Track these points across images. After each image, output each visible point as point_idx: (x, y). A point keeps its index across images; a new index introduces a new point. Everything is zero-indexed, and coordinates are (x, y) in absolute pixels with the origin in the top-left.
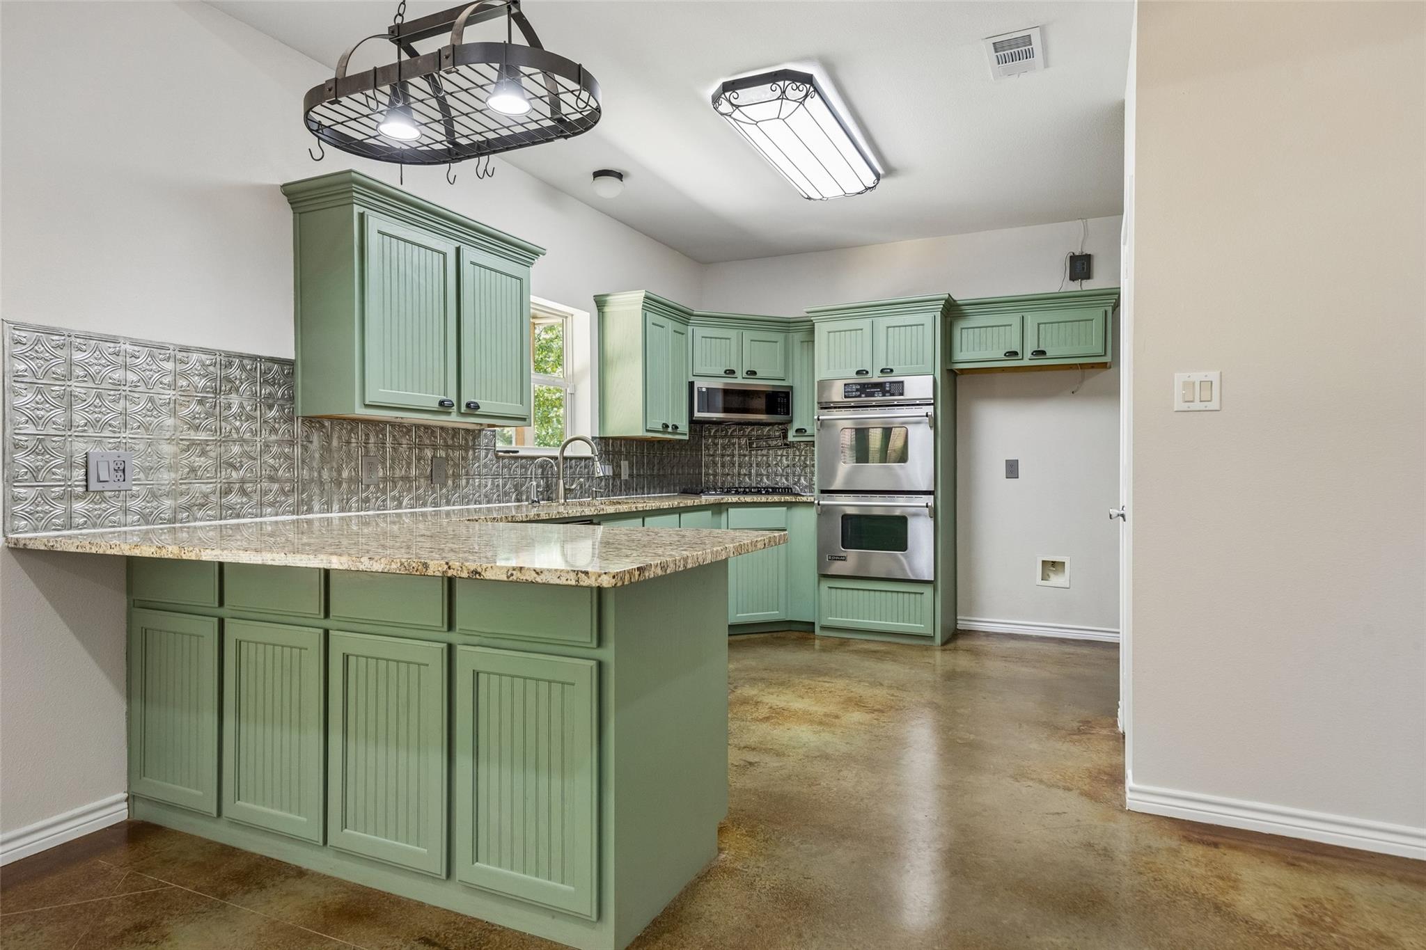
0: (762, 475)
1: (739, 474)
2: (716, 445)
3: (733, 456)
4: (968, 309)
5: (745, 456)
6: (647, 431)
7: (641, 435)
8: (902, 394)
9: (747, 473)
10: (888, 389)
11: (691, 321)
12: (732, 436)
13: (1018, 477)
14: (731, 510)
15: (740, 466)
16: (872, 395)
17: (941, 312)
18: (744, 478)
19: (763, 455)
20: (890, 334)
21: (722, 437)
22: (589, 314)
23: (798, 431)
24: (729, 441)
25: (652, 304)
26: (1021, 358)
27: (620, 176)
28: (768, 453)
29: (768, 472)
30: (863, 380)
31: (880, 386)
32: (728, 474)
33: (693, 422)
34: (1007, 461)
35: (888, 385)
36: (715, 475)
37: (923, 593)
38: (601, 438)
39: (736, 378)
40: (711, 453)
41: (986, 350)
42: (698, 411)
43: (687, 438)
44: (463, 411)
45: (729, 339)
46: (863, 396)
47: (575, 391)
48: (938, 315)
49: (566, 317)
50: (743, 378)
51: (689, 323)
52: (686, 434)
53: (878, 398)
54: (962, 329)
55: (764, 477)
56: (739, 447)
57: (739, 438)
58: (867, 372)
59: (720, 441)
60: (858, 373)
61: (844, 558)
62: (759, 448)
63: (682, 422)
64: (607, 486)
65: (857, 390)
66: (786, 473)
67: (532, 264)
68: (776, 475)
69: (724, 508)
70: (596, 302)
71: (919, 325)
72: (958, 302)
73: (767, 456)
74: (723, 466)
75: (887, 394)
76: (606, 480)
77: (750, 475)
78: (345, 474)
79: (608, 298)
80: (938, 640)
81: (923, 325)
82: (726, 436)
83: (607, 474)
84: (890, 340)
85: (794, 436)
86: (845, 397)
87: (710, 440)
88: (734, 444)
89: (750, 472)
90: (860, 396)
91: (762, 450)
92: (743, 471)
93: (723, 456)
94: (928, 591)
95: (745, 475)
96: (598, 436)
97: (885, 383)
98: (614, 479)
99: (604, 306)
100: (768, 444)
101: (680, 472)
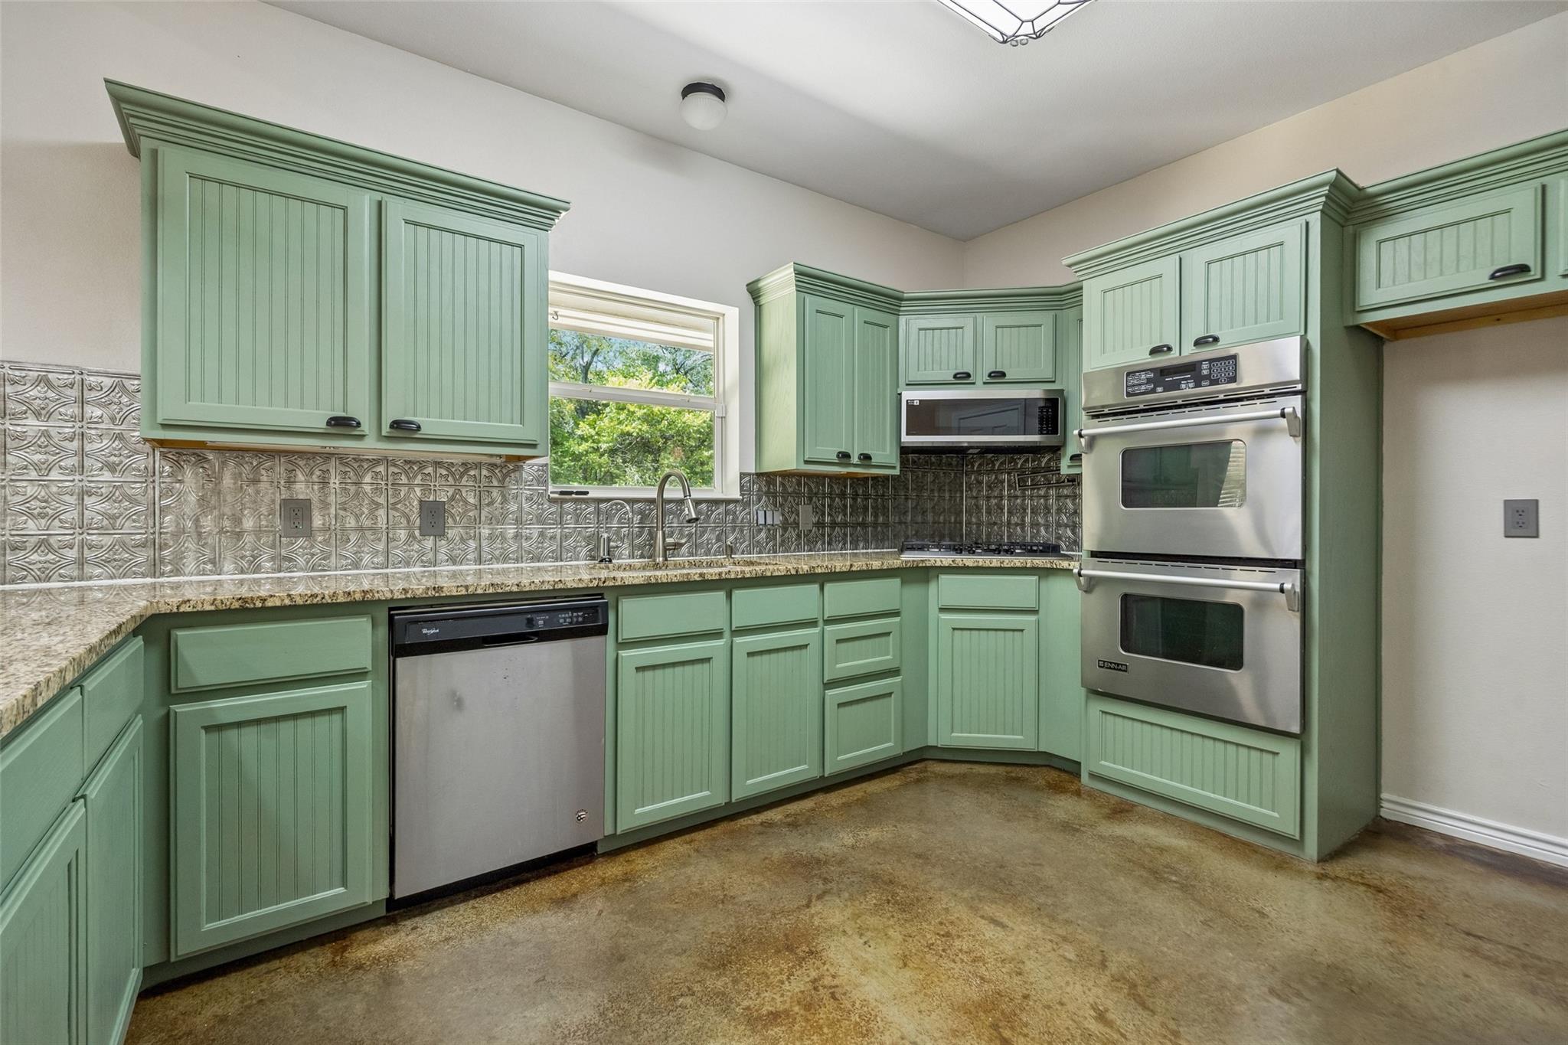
0: (1038, 524)
1: (1009, 523)
2: (980, 483)
3: (1001, 497)
4: (1393, 201)
5: (1016, 497)
6: (807, 462)
7: (795, 468)
8: (1233, 379)
9: (1019, 522)
10: (1205, 372)
11: (902, 309)
12: (1000, 471)
13: (1537, 536)
14: (942, 577)
15: (1010, 512)
16: (1176, 386)
17: (1322, 211)
18: (1015, 529)
19: (1039, 497)
20: (1212, 275)
21: (988, 473)
22: (737, 309)
23: (1073, 458)
24: (996, 478)
25: (809, 280)
26: (1538, 276)
27: (719, 93)
28: (1047, 492)
29: (1047, 521)
30: (1163, 360)
31: (1191, 369)
32: (995, 524)
33: (905, 451)
34: (1506, 502)
35: (1205, 366)
36: (979, 525)
37: (1278, 753)
38: (759, 475)
39: (974, 383)
40: (974, 494)
41: (1441, 274)
42: (908, 434)
43: (897, 472)
44: (384, 433)
45: (962, 328)
46: (1160, 389)
47: (726, 414)
48: (1315, 220)
49: (718, 319)
50: (985, 383)
51: (899, 311)
52: (894, 468)
53: (1188, 390)
54: (1380, 242)
55: (1042, 528)
56: (1009, 485)
57: (1009, 473)
58: (1170, 349)
59: (985, 479)
60: (1155, 351)
61: (1124, 668)
62: (1035, 486)
63: (884, 450)
64: (771, 537)
65: (1149, 381)
66: (1073, 522)
67: (551, 226)
68: (1059, 525)
69: (932, 573)
70: (750, 292)
71: (1273, 246)
72: (1370, 190)
73: (1046, 497)
74: (989, 512)
75: (1203, 383)
76: (769, 530)
77: (1022, 525)
78: (248, 524)
79: (761, 284)
80: (1312, 848)
81: (1281, 244)
82: (992, 470)
83: (775, 523)
84: (1212, 284)
85: (1069, 467)
86: (1129, 395)
87: (973, 477)
88: (1002, 482)
89: (1023, 521)
90: (1153, 391)
91: (1039, 489)
92: (1015, 520)
93: (988, 498)
94: (1289, 752)
95: (1017, 524)
96: (754, 472)
97: (1201, 362)
98: (785, 529)
99: (760, 296)
100: (1047, 480)
101: (919, 519)
